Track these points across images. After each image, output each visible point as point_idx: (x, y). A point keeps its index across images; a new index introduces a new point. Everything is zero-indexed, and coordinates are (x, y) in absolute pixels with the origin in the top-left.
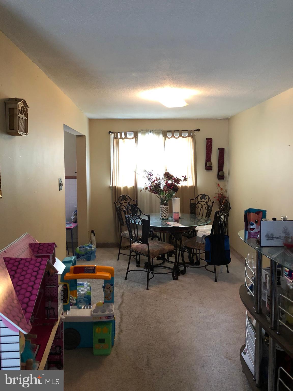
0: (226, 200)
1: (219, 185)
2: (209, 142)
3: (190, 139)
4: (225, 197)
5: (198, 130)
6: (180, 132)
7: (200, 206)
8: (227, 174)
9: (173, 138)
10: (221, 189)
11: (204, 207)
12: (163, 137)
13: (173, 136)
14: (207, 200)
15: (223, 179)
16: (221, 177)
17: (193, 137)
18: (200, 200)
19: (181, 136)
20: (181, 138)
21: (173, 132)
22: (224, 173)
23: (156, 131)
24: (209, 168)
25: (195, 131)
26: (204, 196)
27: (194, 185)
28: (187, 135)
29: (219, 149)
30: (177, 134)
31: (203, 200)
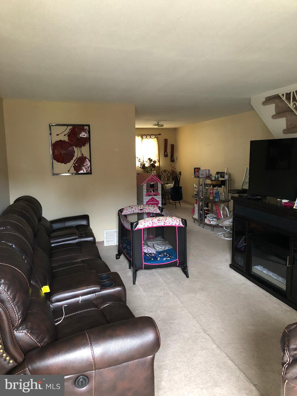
0: (176, 173)
1: (171, 165)
2: (166, 141)
3: (156, 139)
4: (175, 172)
5: (160, 134)
6: (150, 135)
7: (163, 176)
8: (176, 159)
9: (146, 139)
10: (173, 167)
11: (166, 177)
12: (141, 138)
13: (146, 138)
14: (167, 173)
15: (174, 162)
16: (172, 160)
17: (157, 138)
18: (163, 173)
19: (150, 137)
20: (151, 139)
21: (146, 136)
22: (174, 158)
23: (137, 135)
24: (166, 156)
25: (158, 135)
26: (165, 171)
27: (159, 165)
28: (154, 137)
29: (171, 145)
30: (148, 137)
31: (165, 173)
